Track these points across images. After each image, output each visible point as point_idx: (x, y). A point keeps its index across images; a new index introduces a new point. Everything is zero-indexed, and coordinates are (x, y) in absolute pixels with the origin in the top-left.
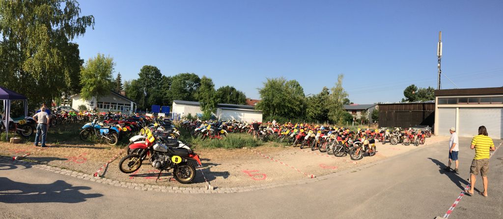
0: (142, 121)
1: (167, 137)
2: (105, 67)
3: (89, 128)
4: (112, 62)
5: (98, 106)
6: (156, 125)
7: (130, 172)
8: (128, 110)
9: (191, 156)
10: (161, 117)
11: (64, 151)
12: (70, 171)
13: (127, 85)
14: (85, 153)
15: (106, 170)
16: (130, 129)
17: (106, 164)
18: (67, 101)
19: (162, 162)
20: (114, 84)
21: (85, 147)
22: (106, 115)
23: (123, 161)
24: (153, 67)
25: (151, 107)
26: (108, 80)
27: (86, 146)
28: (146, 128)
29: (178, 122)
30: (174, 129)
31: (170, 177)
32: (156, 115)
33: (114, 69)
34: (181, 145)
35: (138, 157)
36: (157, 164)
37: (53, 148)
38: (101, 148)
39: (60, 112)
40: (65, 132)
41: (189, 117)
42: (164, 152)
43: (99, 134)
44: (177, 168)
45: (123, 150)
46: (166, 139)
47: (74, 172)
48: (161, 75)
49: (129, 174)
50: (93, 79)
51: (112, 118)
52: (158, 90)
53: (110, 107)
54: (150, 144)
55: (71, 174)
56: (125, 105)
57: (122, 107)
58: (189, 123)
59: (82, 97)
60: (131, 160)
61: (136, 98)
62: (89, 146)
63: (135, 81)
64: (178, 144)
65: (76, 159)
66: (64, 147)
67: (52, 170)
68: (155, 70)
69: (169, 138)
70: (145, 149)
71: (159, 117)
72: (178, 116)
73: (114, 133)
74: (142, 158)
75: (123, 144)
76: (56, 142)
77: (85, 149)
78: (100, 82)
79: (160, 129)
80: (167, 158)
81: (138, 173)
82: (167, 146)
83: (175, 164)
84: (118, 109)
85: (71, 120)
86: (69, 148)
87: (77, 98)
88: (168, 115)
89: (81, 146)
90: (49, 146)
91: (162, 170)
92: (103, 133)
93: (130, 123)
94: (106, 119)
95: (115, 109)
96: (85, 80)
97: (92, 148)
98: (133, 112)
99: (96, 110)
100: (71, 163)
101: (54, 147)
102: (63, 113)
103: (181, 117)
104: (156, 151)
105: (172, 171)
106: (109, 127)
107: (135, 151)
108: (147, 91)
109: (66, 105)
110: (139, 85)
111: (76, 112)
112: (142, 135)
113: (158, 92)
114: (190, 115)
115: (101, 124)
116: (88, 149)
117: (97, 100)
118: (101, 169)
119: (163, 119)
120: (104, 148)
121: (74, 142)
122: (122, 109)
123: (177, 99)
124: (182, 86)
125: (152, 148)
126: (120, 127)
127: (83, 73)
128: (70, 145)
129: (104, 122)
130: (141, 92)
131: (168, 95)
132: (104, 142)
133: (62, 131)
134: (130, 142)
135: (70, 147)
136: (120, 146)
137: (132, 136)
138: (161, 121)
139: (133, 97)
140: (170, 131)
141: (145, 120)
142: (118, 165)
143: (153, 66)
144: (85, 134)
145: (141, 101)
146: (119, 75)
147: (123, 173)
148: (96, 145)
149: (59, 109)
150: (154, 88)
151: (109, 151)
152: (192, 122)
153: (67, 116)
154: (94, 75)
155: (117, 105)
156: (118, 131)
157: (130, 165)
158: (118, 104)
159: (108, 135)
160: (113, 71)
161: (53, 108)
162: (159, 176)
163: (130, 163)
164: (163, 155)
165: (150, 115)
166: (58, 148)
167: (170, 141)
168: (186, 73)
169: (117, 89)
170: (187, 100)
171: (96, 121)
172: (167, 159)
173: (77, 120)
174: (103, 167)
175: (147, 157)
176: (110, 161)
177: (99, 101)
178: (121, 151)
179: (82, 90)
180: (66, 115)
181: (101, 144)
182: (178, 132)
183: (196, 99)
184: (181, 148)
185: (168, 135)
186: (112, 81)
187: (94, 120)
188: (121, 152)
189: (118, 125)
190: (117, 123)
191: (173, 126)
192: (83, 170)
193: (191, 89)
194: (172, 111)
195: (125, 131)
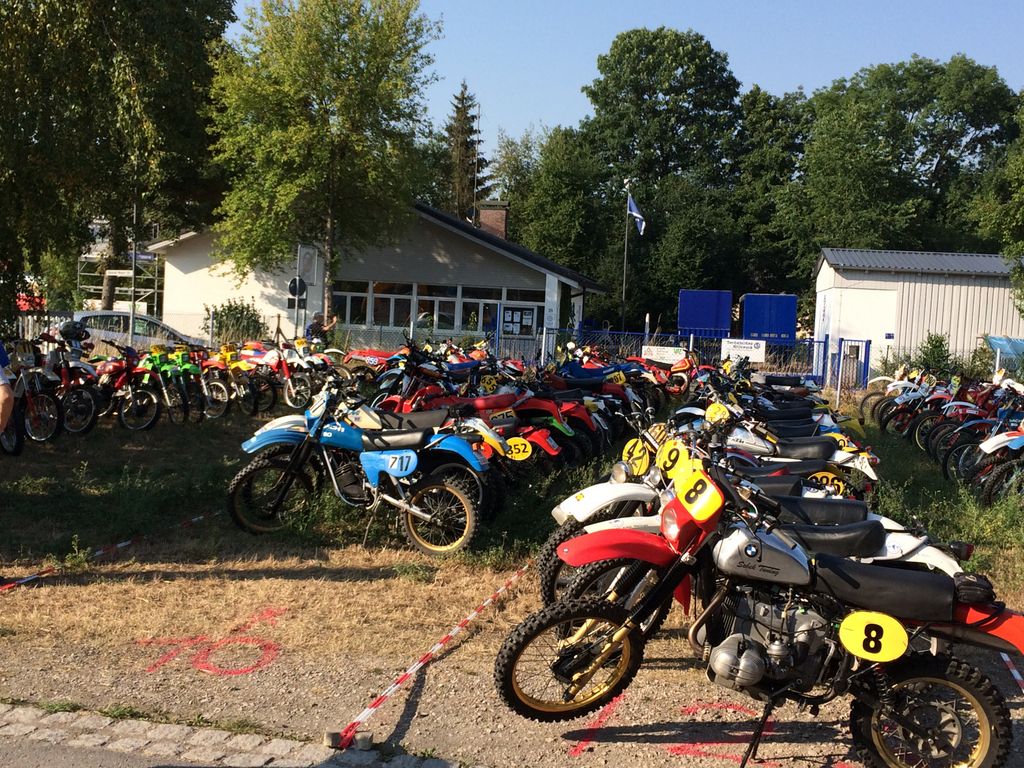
0: (620, 393)
1: (798, 490)
2: (373, 51)
3: (285, 449)
4: (415, 16)
5: (338, 308)
6: (717, 412)
7: (568, 715)
8: (526, 330)
9: (974, 616)
10: (745, 362)
11: (126, 606)
12: (175, 731)
13: (516, 169)
14: (267, 612)
15: (411, 706)
16: (552, 448)
17: (413, 670)
18: (123, 281)
19: (775, 649)
20: (437, 160)
21: (269, 573)
22: (392, 364)
23: (521, 647)
24: (679, 40)
25: (672, 302)
26: (392, 134)
27: (270, 562)
28: (654, 432)
29: (859, 395)
30: (838, 437)
31: (827, 748)
32: (707, 354)
33: (429, 60)
34: (898, 544)
35: (615, 615)
36: (743, 662)
37: (45, 590)
38: (370, 574)
39: (78, 354)
40: (125, 483)
41: (935, 361)
42: (784, 586)
43: (357, 482)
44: (875, 693)
45: (514, 578)
46: (795, 502)
47: (200, 736)
48: (732, 85)
49: (565, 726)
50: (300, 133)
51: (430, 378)
52: (716, 192)
53: (416, 317)
54: (691, 531)
55: (183, 746)
56: (512, 295)
57: (490, 311)
58: (938, 402)
59: (228, 252)
60: (573, 640)
61: (577, 252)
62: (292, 563)
63: (568, 134)
64: (878, 536)
65: (210, 649)
66: (122, 577)
67: (46, 734)
68: (692, 56)
69: (809, 494)
70: (660, 571)
71: (727, 367)
72: (858, 353)
73: (449, 472)
74: (643, 628)
75: (508, 546)
76: (62, 551)
77: (266, 582)
78: (342, 150)
79: (744, 439)
80: (806, 622)
81: (617, 715)
82: (807, 545)
83: (865, 663)
84: (465, 322)
85: (161, 405)
86: (157, 588)
87: (193, 255)
88: (784, 349)
89: (239, 566)
90: (15, 582)
91: (776, 701)
92: (384, 478)
93: (548, 405)
94: (393, 390)
95: (447, 322)
96: (242, 140)
97: (316, 573)
98: (562, 340)
99: (322, 335)
100: (174, 681)
101: (53, 580)
102: (103, 357)
103: (875, 363)
104: (736, 579)
105: (839, 708)
106: (417, 437)
107: (591, 583)
108: (643, 203)
109: (122, 307)
110: (593, 162)
111: (196, 351)
112: (633, 479)
113: (715, 201)
114: (937, 345)
115: (367, 420)
116: (287, 587)
117: (332, 267)
118: (377, 701)
119: (758, 378)
120: (387, 573)
121: (191, 545)
122: (490, 325)
123: (845, 244)
124: (883, 151)
125: (706, 556)
126: (490, 437)
127: (227, 87)
128: (162, 567)
129: (385, 410)
130: (605, 208)
131: (785, 214)
132: (385, 531)
133: (101, 474)
134: (553, 524)
135: (168, 576)
136: (491, 556)
137: (568, 488)
138: (745, 389)
139: (556, 242)
140: (812, 451)
141: (641, 385)
142: (489, 669)
143: (682, 30)
144: (262, 488)
145: (605, 265)
146: (464, 103)
147: (522, 722)
148: (337, 559)
149: (75, 333)
150: (688, 176)
151: (423, 590)
152: (961, 396)
153: (134, 378)
154: (306, 103)
155: (459, 301)
156: (476, 462)
157: (567, 667)
158: (467, 292)
159: (413, 488)
160: (426, 72)
161: (29, 328)
162: (754, 742)
163: (566, 655)
164: (779, 603)
165: (673, 356)
166: (84, 591)
167: (819, 515)
168: (908, 60)
169: (454, 191)
170: (912, 248)
171: (332, 403)
172: (811, 632)
173: (202, 402)
174: (391, 690)
175: (675, 618)
176: (437, 649)
177: (342, 276)
178: (500, 584)
179: (230, 203)
180: (126, 372)
181: (370, 545)
182: (864, 456)
183: (983, 232)
184: (900, 564)
185: (804, 476)
186: (420, 141)
187: (320, 400)
188: (502, 591)
189: (477, 424)
190: (471, 412)
191: (827, 421)
192: (262, 719)
193: (948, 171)
194: (810, 324)
195: (520, 457)
